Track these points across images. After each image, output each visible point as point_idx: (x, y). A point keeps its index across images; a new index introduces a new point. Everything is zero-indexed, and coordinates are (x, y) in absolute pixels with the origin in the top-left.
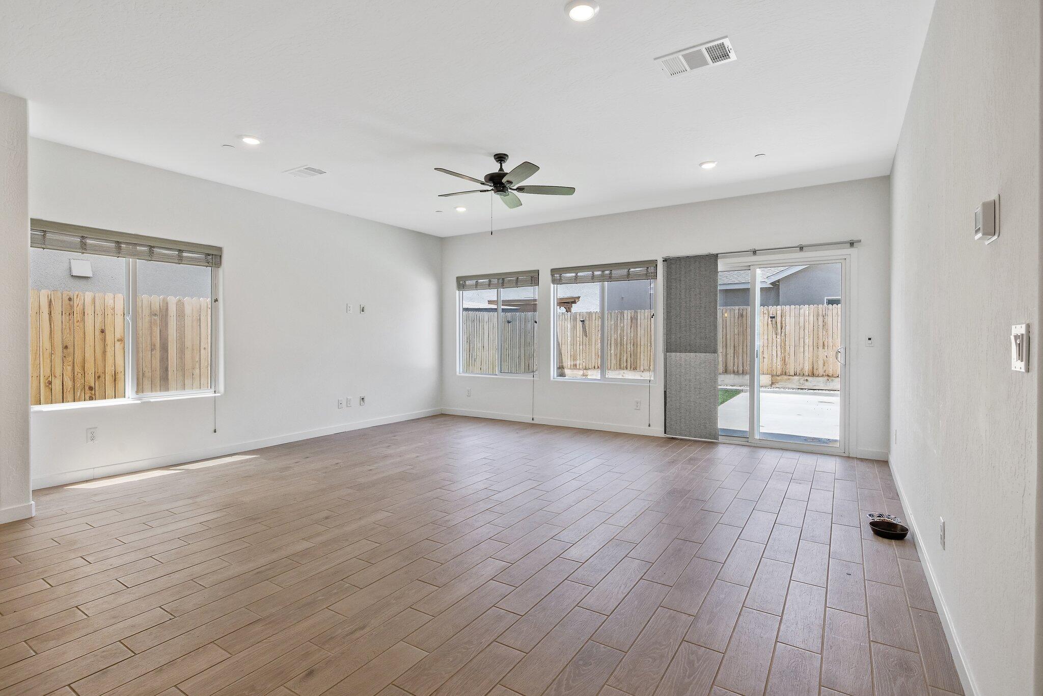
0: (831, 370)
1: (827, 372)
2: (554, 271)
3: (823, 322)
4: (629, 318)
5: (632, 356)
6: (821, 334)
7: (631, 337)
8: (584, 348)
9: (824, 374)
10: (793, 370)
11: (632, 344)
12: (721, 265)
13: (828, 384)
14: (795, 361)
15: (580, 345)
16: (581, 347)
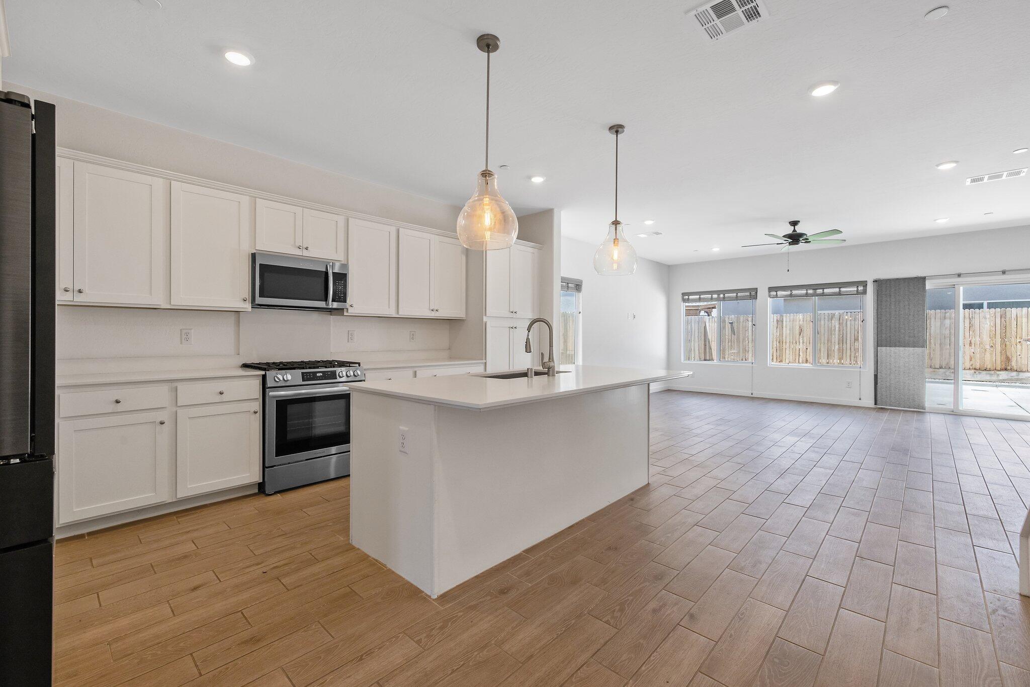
0: (978, 364)
1: (974, 366)
2: (771, 289)
3: (970, 323)
4: (775, 320)
5: (778, 352)
6: (967, 334)
7: (777, 336)
8: (733, 344)
9: (971, 367)
10: (939, 362)
11: (778, 341)
12: (929, 285)
13: (975, 376)
14: (941, 355)
15: (728, 342)
16: (730, 344)
